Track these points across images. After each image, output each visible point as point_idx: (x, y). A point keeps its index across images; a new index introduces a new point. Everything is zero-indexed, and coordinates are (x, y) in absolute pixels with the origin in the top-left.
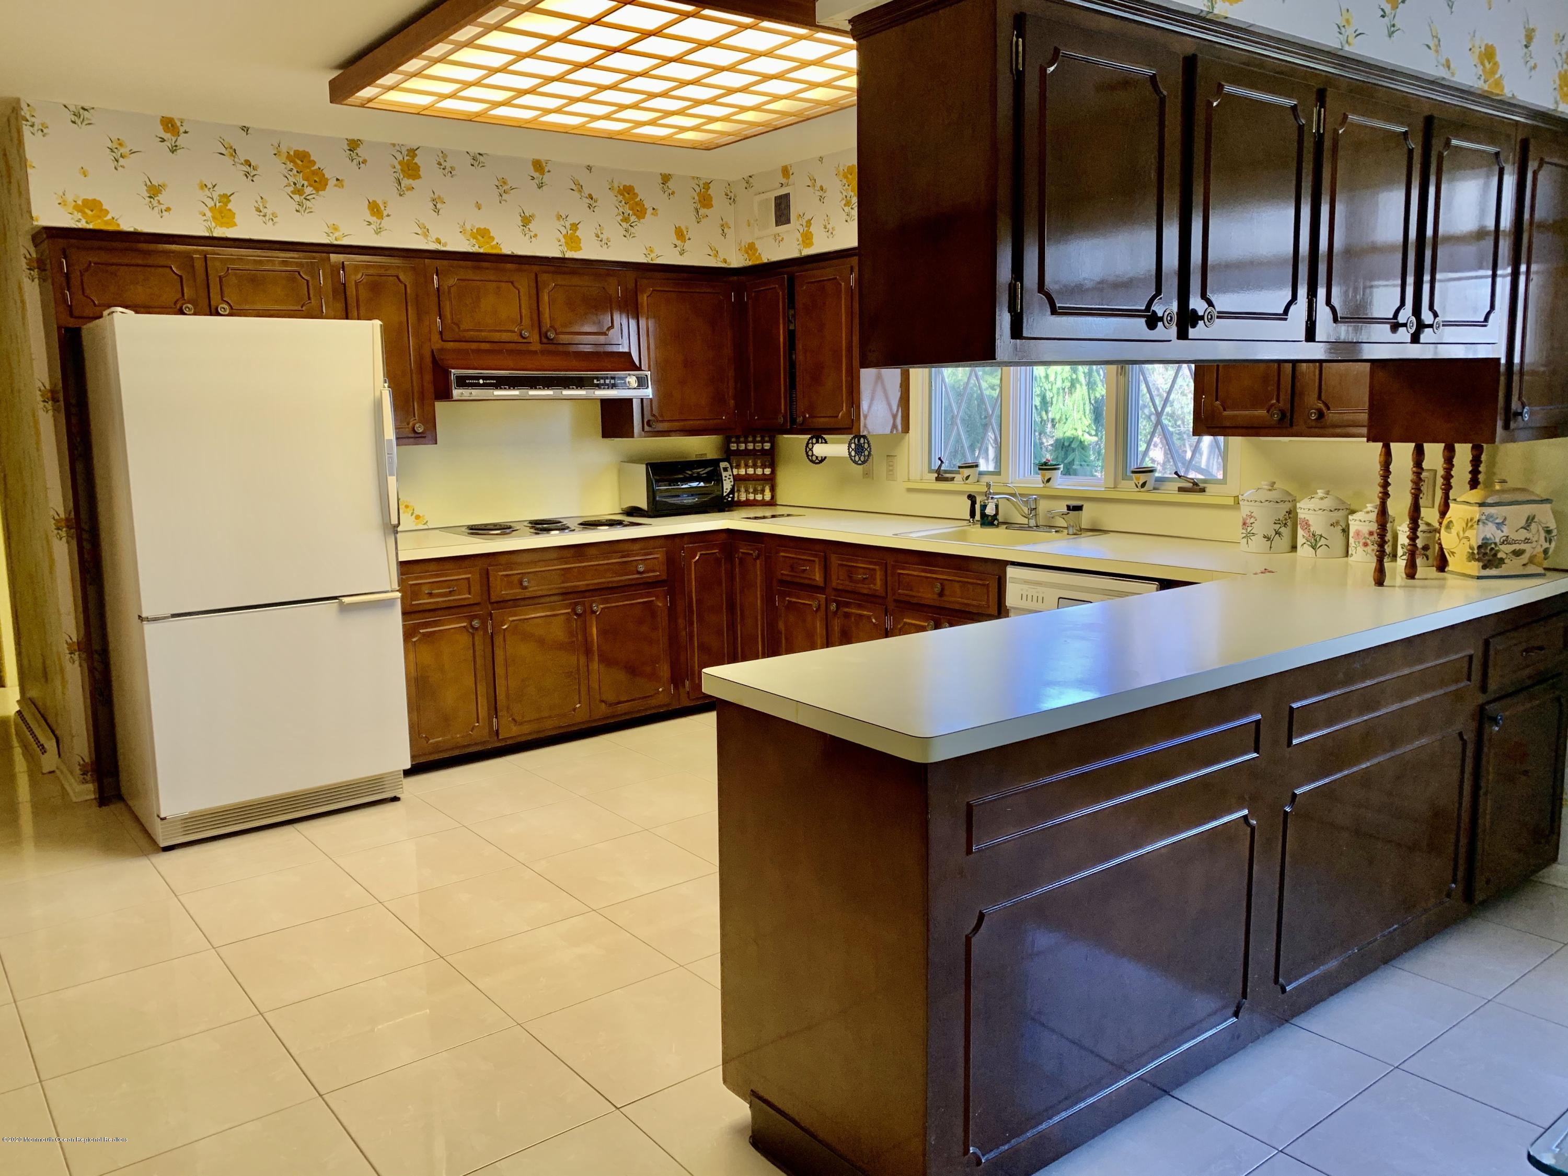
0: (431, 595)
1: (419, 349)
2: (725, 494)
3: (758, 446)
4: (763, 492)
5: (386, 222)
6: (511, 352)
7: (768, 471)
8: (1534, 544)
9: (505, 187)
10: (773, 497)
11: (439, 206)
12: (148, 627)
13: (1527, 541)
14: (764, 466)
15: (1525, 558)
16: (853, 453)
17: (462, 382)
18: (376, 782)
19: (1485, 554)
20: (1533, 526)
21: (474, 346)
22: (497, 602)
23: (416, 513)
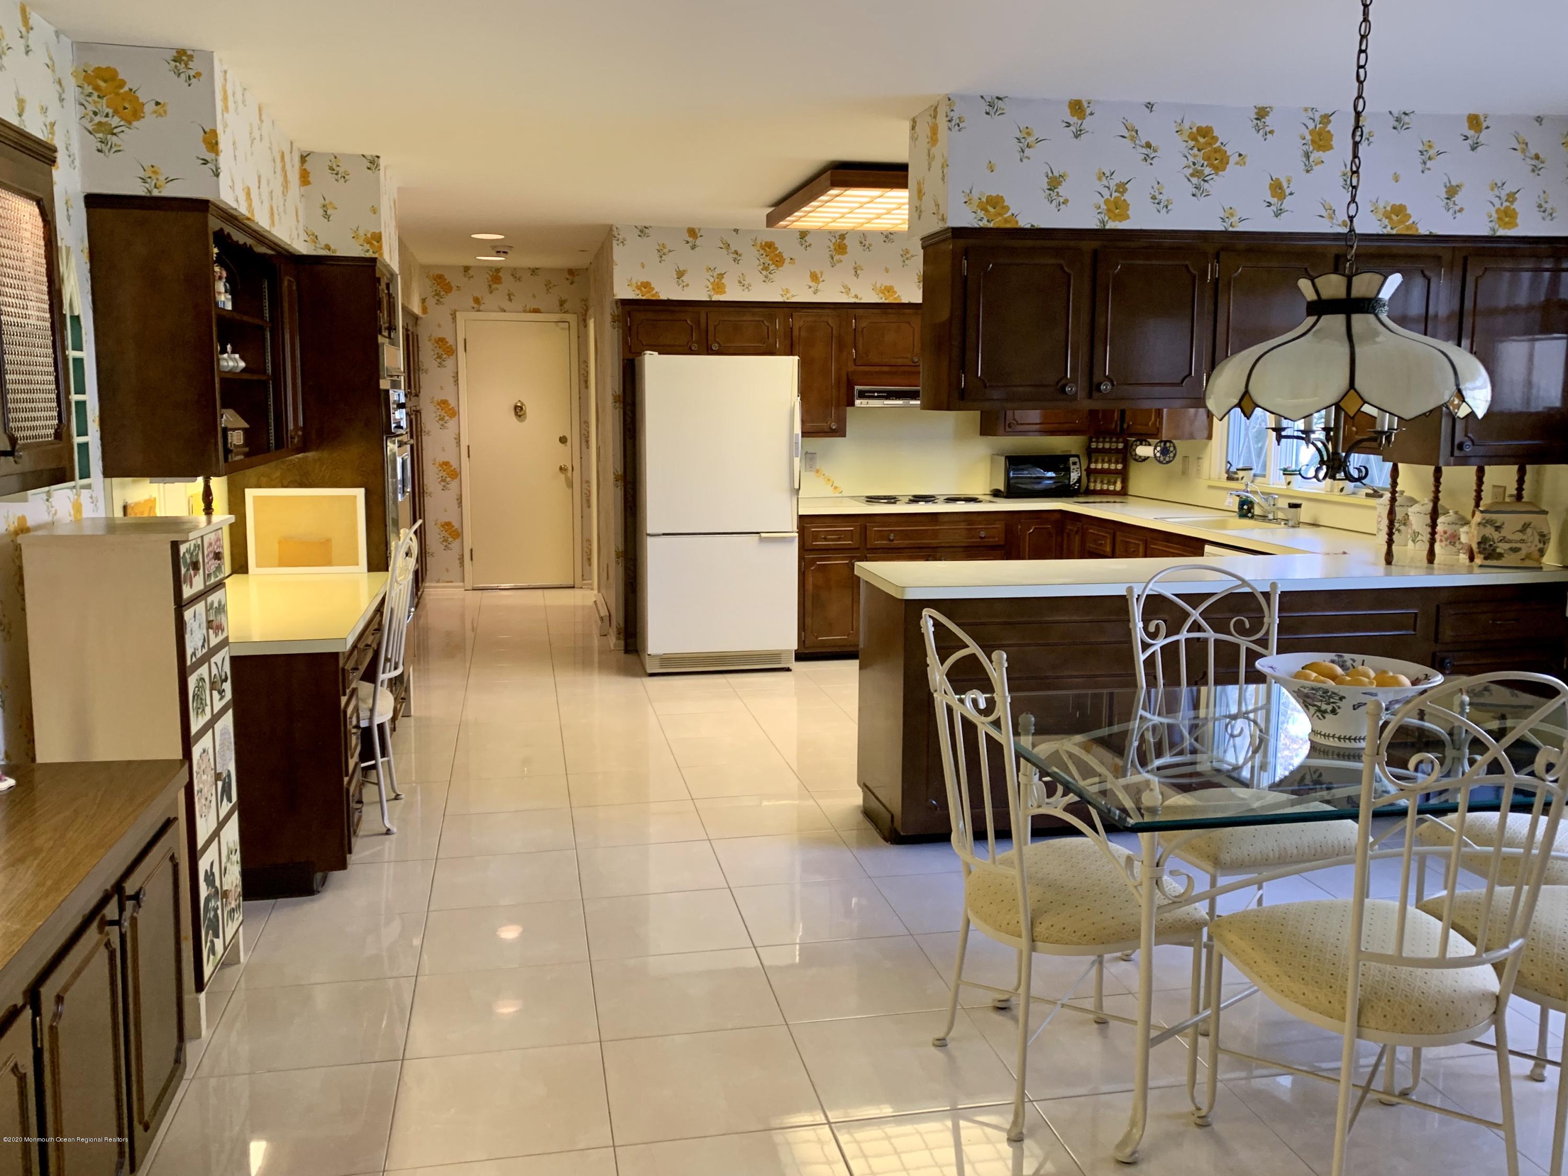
0: (825, 539)
1: (839, 370)
2: (1071, 483)
3: (1114, 446)
4: (1115, 483)
5: (821, 286)
6: (904, 373)
7: (1120, 466)
8: (1529, 544)
9: (908, 256)
10: (1123, 488)
11: (858, 272)
12: (649, 539)
13: (1522, 541)
14: (1117, 462)
15: (1523, 553)
16: (1158, 455)
17: (862, 395)
18: (776, 656)
19: (1485, 549)
20: (1529, 531)
21: (877, 369)
22: (871, 549)
23: (835, 485)
